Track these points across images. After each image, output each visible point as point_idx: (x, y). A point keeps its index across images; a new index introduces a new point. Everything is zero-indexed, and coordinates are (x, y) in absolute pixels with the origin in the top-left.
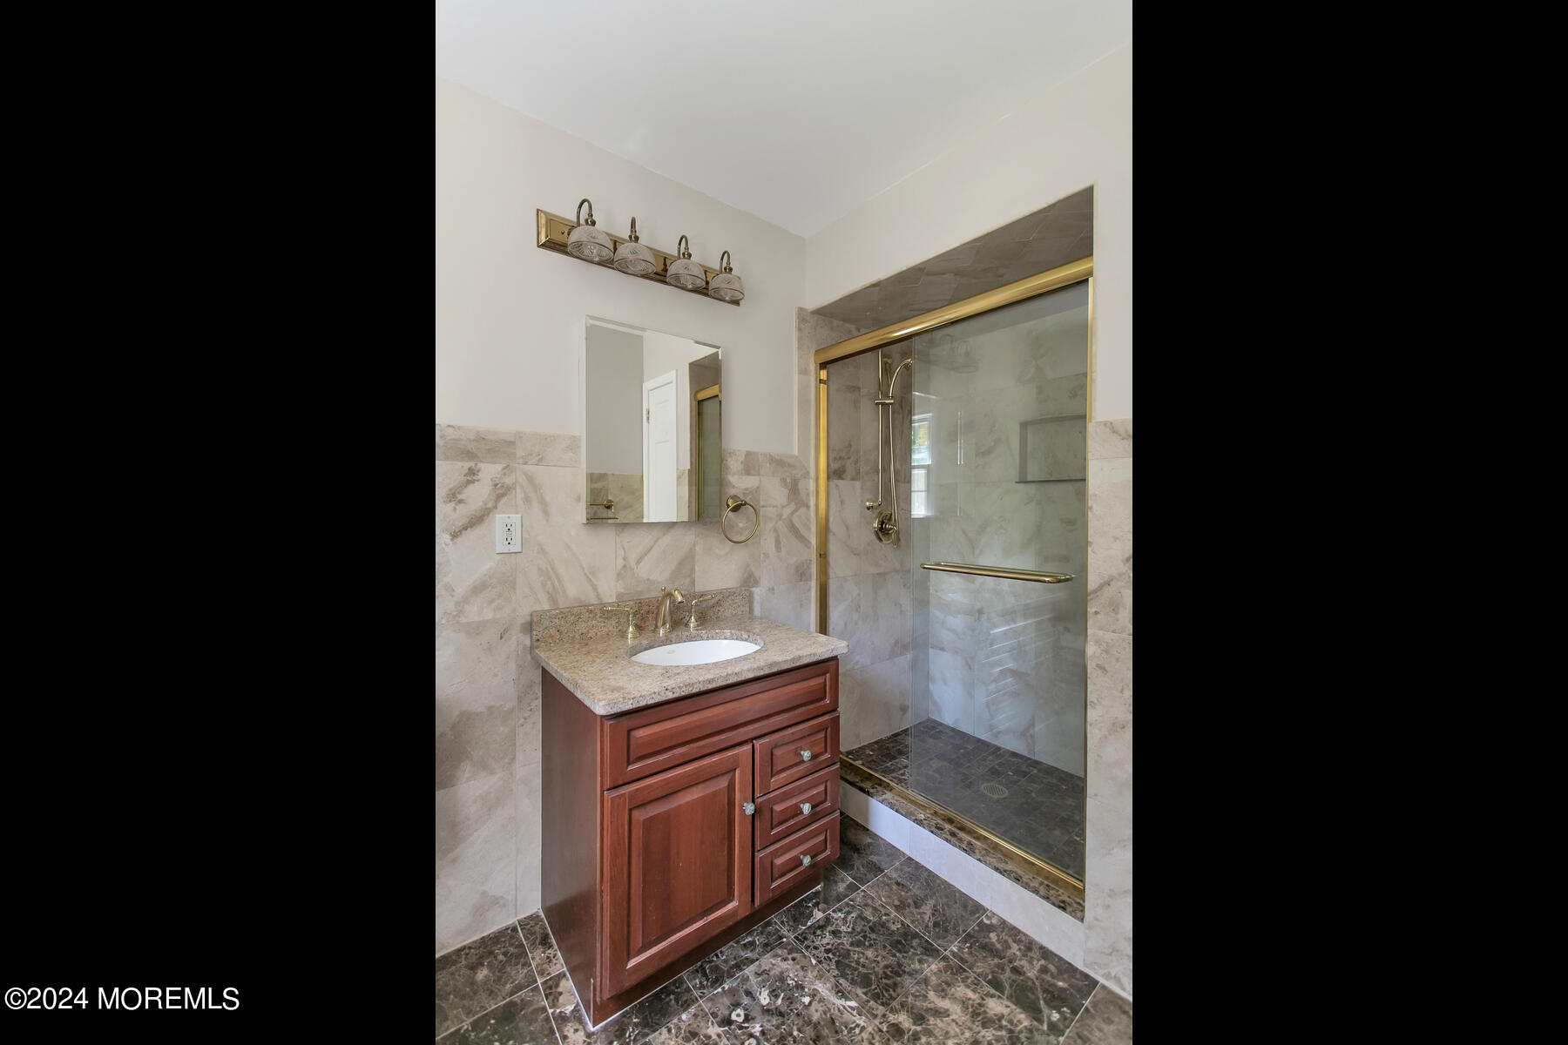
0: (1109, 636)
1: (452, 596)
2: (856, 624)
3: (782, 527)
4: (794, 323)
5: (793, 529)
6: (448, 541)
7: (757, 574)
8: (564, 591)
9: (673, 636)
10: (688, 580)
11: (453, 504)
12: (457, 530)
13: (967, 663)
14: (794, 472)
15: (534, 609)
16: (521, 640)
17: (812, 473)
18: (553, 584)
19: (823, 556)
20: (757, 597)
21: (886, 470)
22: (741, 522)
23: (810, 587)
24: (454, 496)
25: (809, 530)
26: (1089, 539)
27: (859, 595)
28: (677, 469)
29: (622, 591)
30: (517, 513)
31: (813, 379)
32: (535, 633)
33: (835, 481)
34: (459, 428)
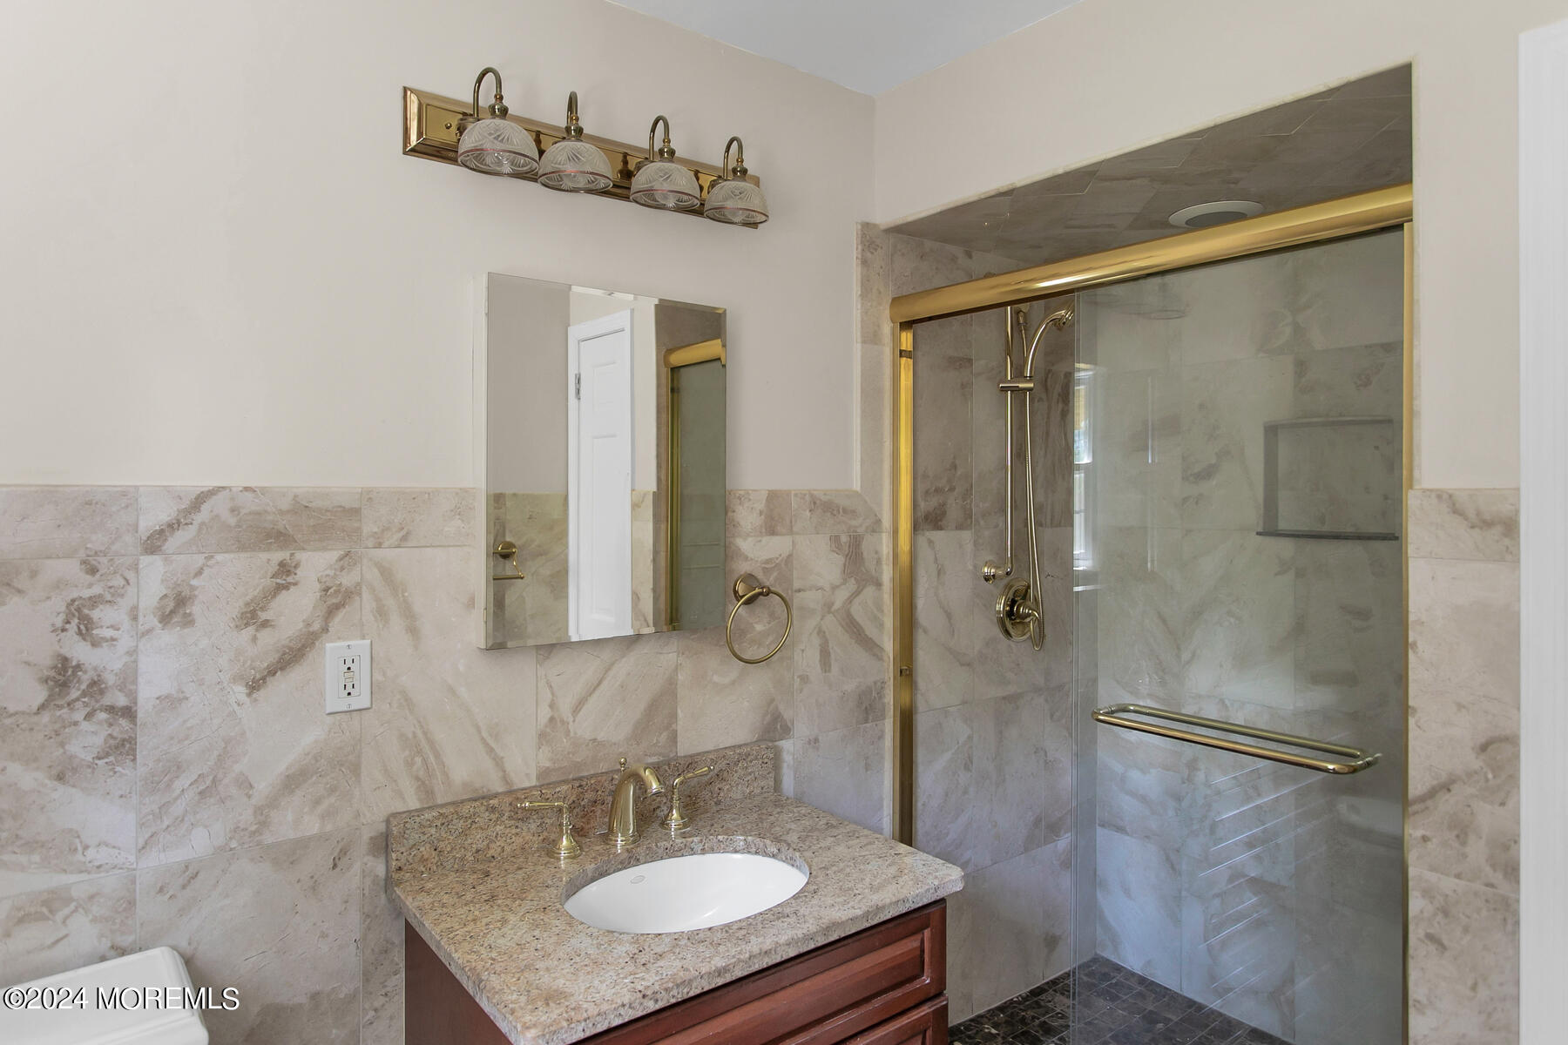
0: (1448, 884)
1: (249, 797)
2: (965, 792)
3: (831, 624)
4: (854, 252)
5: (853, 628)
6: (243, 698)
7: (787, 714)
8: (446, 774)
9: (641, 851)
10: (665, 735)
11: (251, 630)
12: (258, 676)
13: (1168, 859)
14: (854, 523)
15: (393, 810)
16: (366, 867)
17: (887, 522)
18: (425, 761)
19: (906, 672)
20: (787, 758)
21: (1019, 504)
22: (759, 623)
23: (883, 731)
24: (253, 614)
25: (881, 626)
26: (1411, 703)
27: (970, 738)
28: (633, 490)
29: (548, 764)
30: (363, 638)
31: (887, 353)
32: (394, 856)
33: (927, 533)
34: (264, 490)
